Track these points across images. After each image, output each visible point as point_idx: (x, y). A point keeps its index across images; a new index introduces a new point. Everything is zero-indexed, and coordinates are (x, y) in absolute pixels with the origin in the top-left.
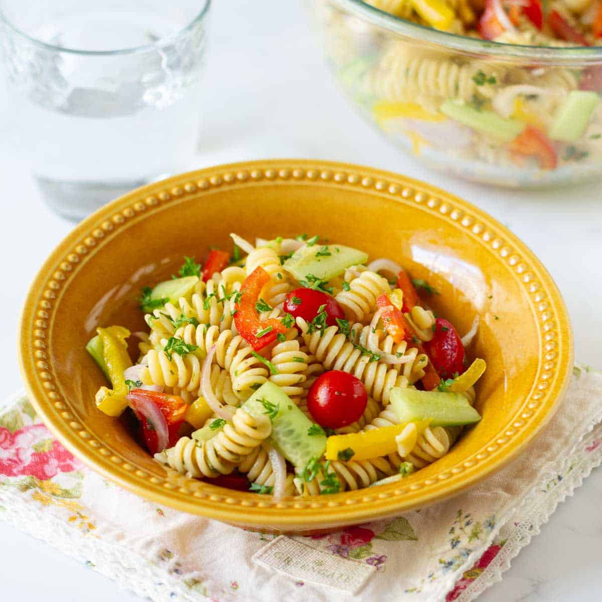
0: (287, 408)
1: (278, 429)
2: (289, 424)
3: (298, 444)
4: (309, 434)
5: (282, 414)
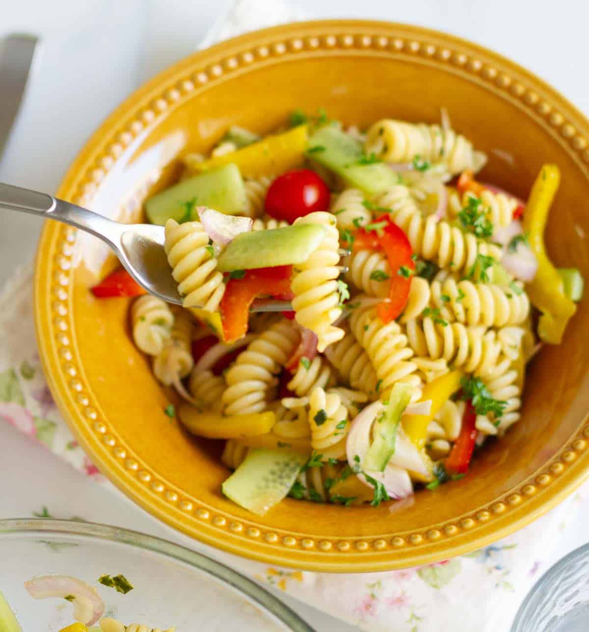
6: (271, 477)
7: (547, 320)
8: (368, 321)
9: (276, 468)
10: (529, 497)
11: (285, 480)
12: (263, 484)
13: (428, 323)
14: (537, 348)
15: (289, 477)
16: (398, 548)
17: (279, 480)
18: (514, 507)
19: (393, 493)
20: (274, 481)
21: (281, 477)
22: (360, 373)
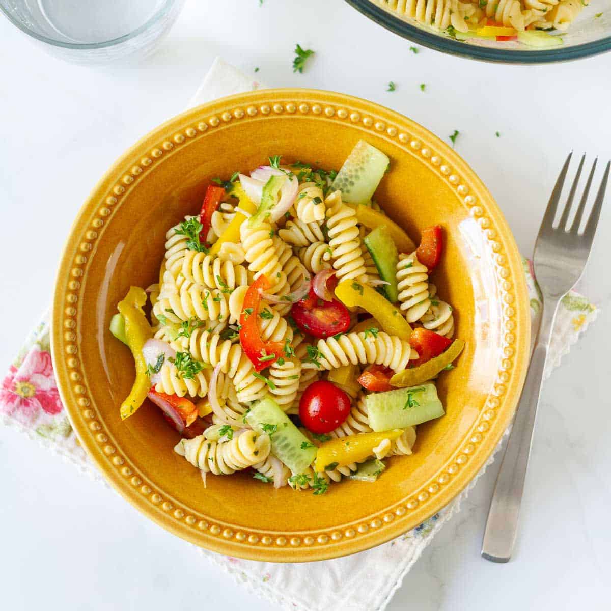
0: (283, 424)
1: (276, 444)
2: (286, 438)
3: (293, 455)
4: (302, 448)
5: (278, 429)
6: (353, 180)
7: (139, 304)
8: (277, 280)
9: (349, 187)
10: (168, 139)
11: (342, 177)
12: (360, 173)
13: (231, 283)
14: (148, 289)
15: (341, 180)
16: (265, 104)
17: (347, 177)
18: (179, 132)
19: (266, 170)
20: (351, 176)
21: (346, 180)
22: (284, 252)
